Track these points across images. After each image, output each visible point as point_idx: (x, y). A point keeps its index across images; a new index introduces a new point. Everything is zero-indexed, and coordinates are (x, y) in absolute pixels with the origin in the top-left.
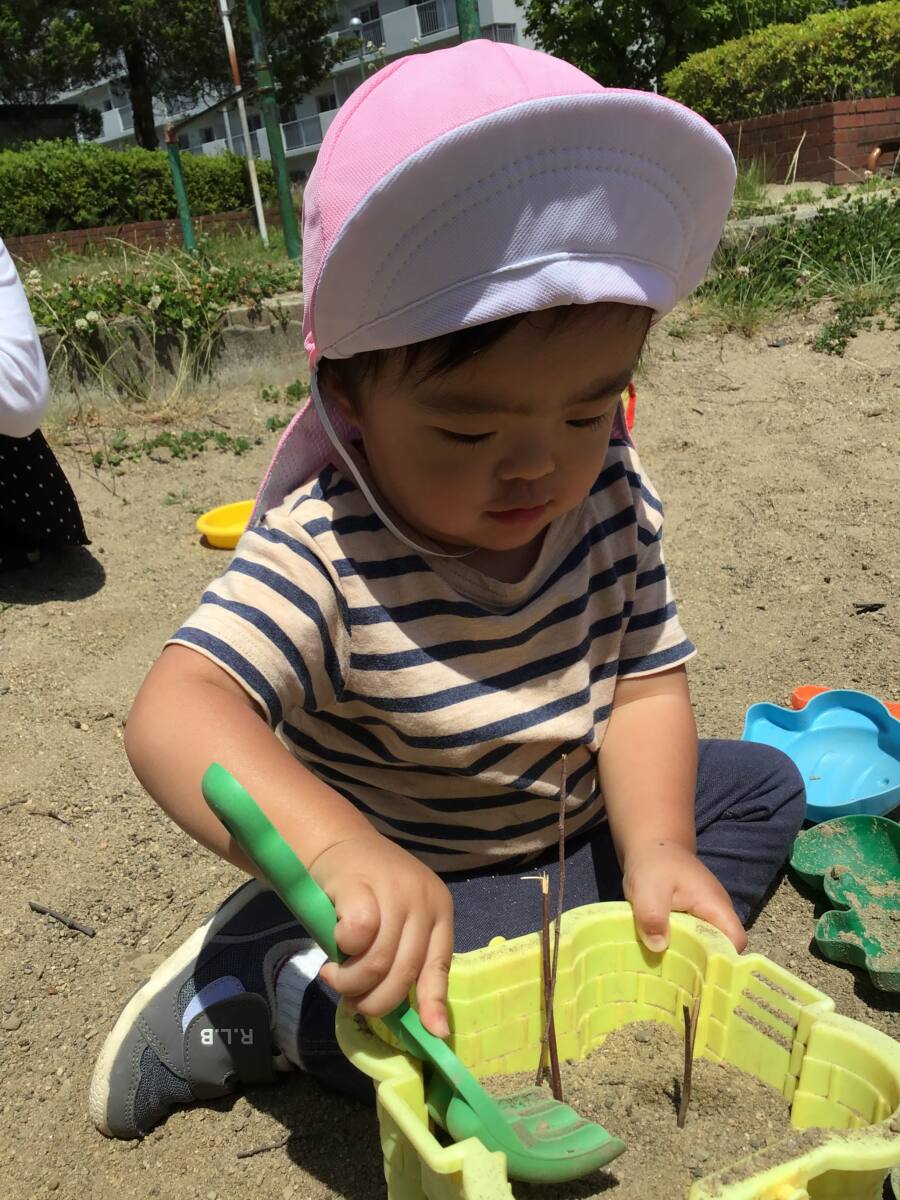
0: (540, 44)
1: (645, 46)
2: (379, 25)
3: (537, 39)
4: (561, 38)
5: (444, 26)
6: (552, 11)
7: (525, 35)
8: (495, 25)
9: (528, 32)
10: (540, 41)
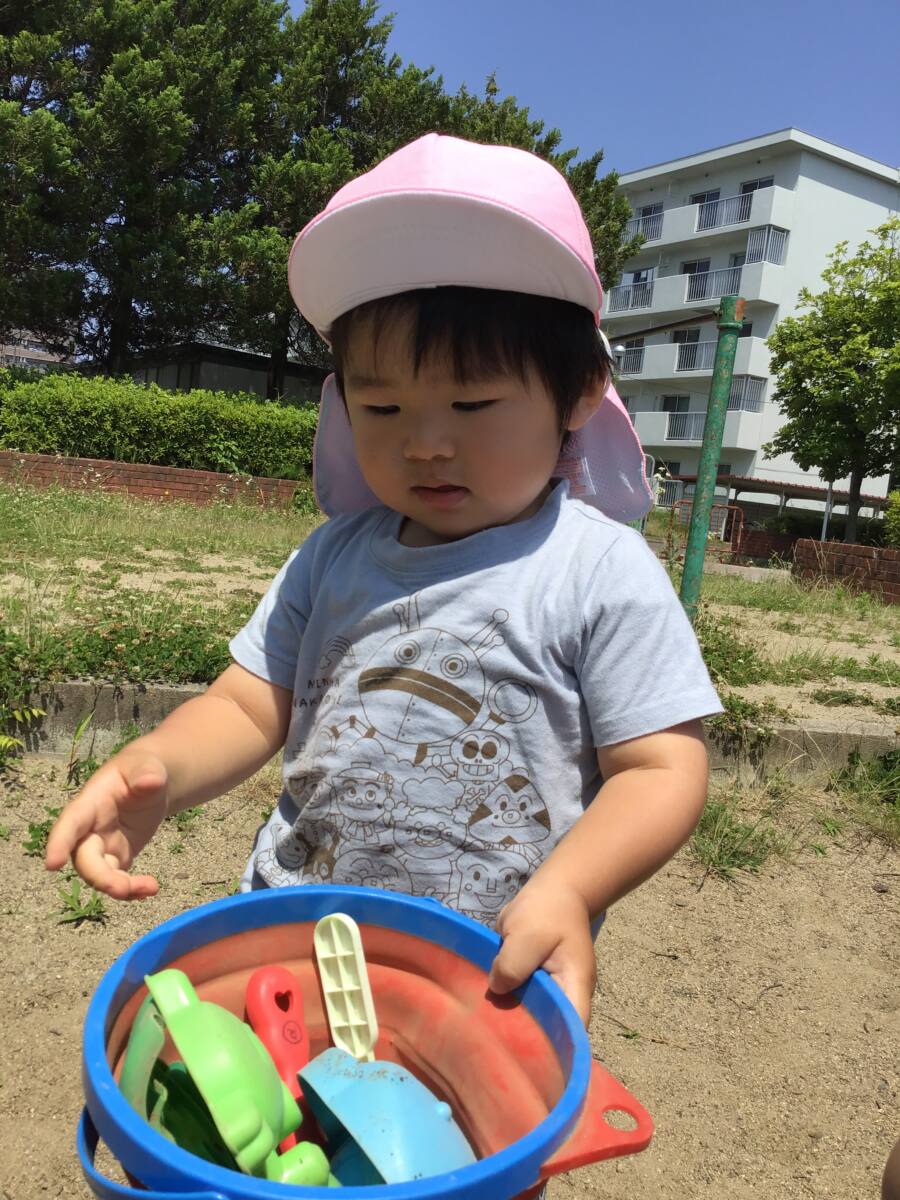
0: (785, 411)
1: (887, 433)
3: (783, 406)
4: (806, 409)
5: (700, 365)
6: (804, 385)
7: (773, 400)
9: (776, 397)
10: (785, 408)
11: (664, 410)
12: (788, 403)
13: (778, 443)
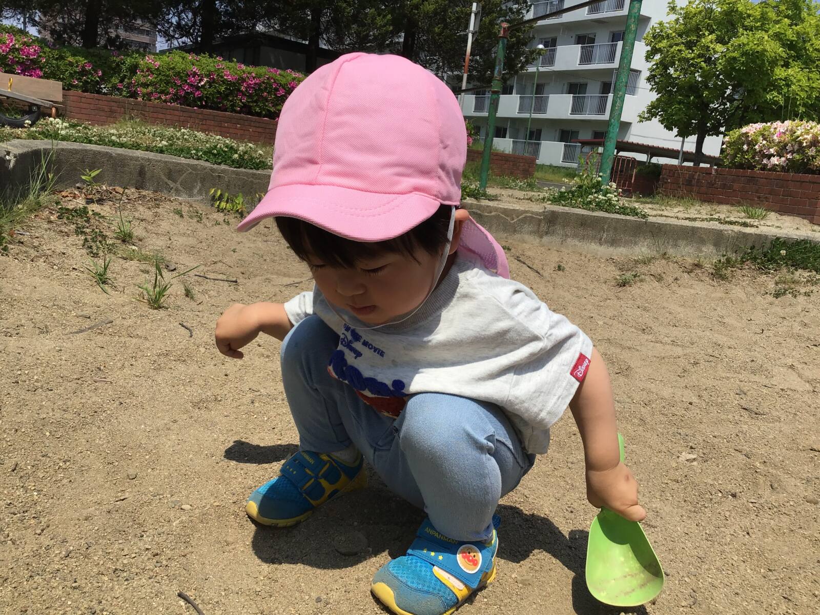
2: (554, 50)
3: (653, 86)
5: (595, 61)
6: (668, 71)
7: (646, 82)
11: (569, 93)
12: (656, 83)
13: (649, 111)
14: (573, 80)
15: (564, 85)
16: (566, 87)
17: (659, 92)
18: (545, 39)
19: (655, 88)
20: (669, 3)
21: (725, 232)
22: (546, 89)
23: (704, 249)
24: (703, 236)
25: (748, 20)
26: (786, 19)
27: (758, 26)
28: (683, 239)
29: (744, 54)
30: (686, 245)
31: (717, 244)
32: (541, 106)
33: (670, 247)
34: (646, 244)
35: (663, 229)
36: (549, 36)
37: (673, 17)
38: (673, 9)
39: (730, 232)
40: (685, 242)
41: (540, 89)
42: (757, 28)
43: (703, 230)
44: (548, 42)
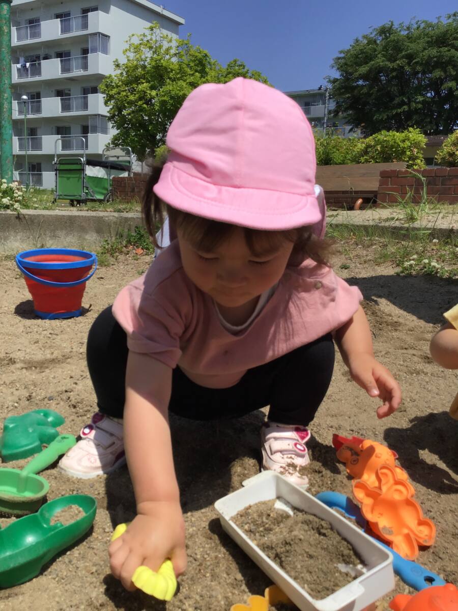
2: (40, 102)
4: (125, 126)
5: (73, 109)
6: (123, 113)
8: (99, 115)
9: (109, 119)
11: (58, 134)
12: (116, 122)
13: (113, 143)
14: (60, 125)
15: (52, 128)
16: (54, 130)
17: (118, 129)
18: (31, 93)
19: (115, 126)
20: (114, 62)
21: (107, 219)
22: (39, 131)
23: (88, 237)
24: (83, 224)
25: (172, 74)
26: (197, 73)
27: (179, 78)
28: (62, 229)
29: (172, 98)
30: (67, 235)
31: (99, 231)
32: (37, 145)
33: (48, 239)
34: (19, 238)
35: (36, 221)
36: (34, 90)
37: (119, 72)
38: (118, 66)
39: (111, 218)
40: (64, 232)
41: (33, 132)
42: (179, 79)
43: (81, 218)
44: (34, 95)
